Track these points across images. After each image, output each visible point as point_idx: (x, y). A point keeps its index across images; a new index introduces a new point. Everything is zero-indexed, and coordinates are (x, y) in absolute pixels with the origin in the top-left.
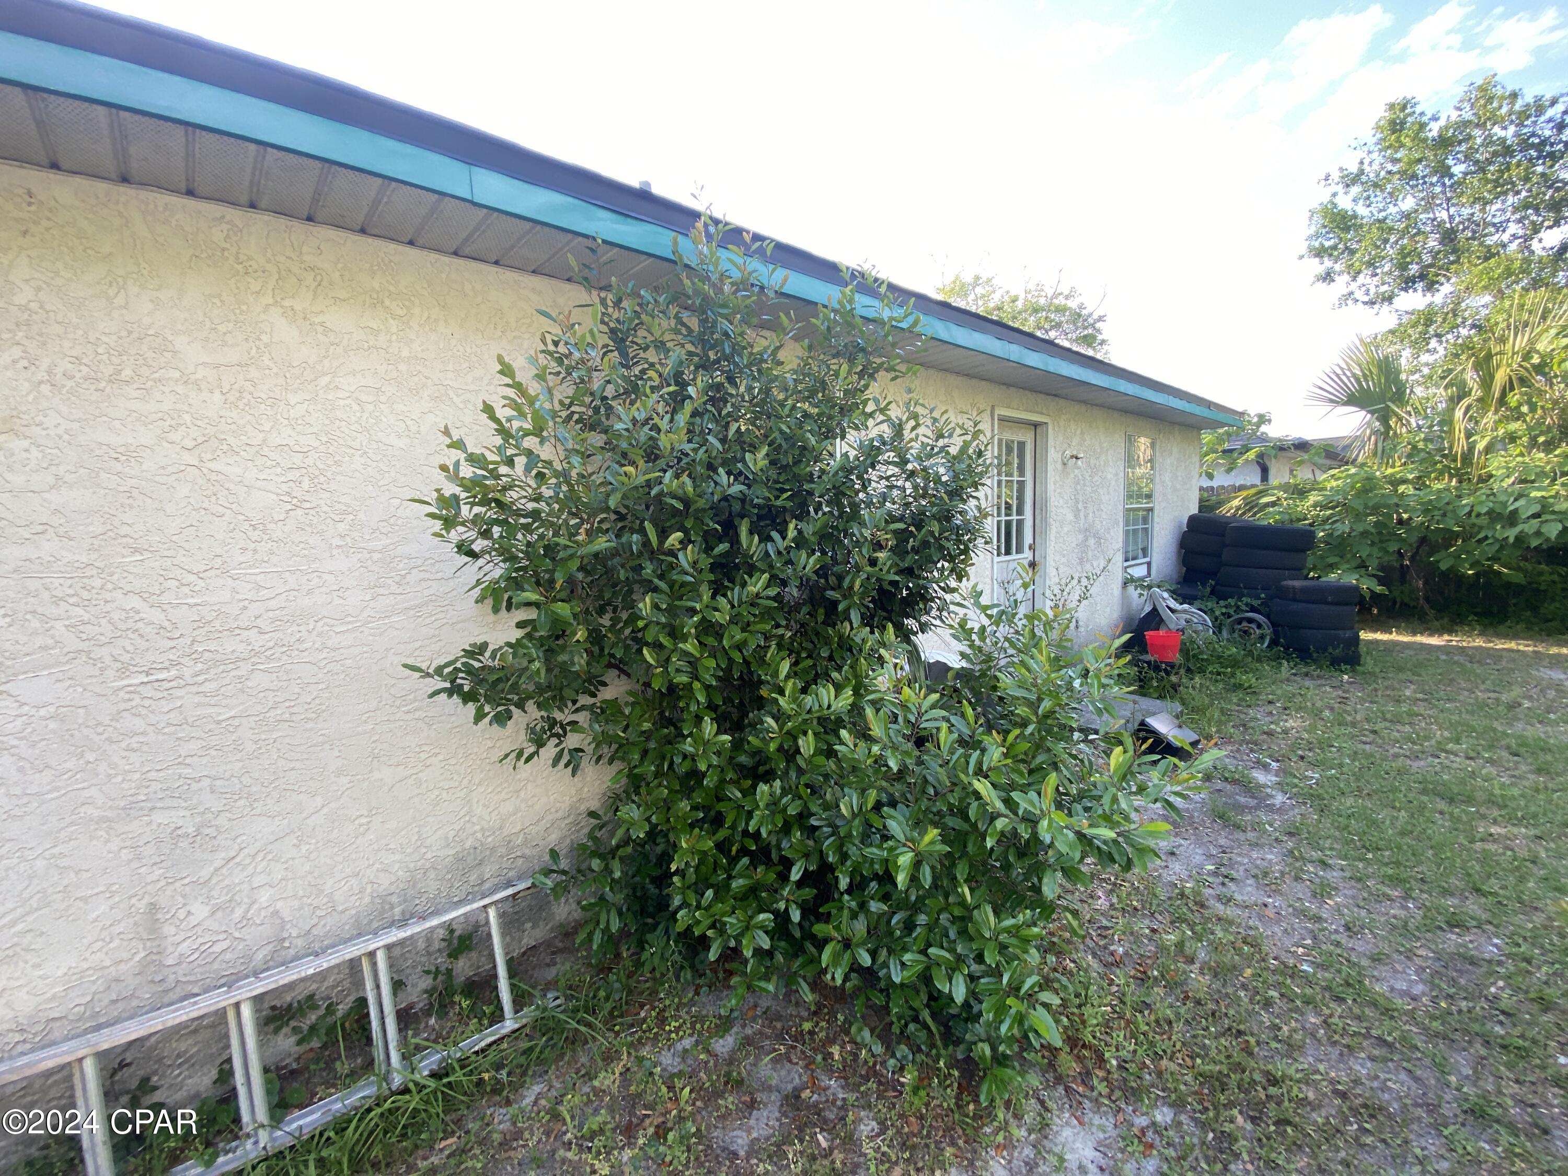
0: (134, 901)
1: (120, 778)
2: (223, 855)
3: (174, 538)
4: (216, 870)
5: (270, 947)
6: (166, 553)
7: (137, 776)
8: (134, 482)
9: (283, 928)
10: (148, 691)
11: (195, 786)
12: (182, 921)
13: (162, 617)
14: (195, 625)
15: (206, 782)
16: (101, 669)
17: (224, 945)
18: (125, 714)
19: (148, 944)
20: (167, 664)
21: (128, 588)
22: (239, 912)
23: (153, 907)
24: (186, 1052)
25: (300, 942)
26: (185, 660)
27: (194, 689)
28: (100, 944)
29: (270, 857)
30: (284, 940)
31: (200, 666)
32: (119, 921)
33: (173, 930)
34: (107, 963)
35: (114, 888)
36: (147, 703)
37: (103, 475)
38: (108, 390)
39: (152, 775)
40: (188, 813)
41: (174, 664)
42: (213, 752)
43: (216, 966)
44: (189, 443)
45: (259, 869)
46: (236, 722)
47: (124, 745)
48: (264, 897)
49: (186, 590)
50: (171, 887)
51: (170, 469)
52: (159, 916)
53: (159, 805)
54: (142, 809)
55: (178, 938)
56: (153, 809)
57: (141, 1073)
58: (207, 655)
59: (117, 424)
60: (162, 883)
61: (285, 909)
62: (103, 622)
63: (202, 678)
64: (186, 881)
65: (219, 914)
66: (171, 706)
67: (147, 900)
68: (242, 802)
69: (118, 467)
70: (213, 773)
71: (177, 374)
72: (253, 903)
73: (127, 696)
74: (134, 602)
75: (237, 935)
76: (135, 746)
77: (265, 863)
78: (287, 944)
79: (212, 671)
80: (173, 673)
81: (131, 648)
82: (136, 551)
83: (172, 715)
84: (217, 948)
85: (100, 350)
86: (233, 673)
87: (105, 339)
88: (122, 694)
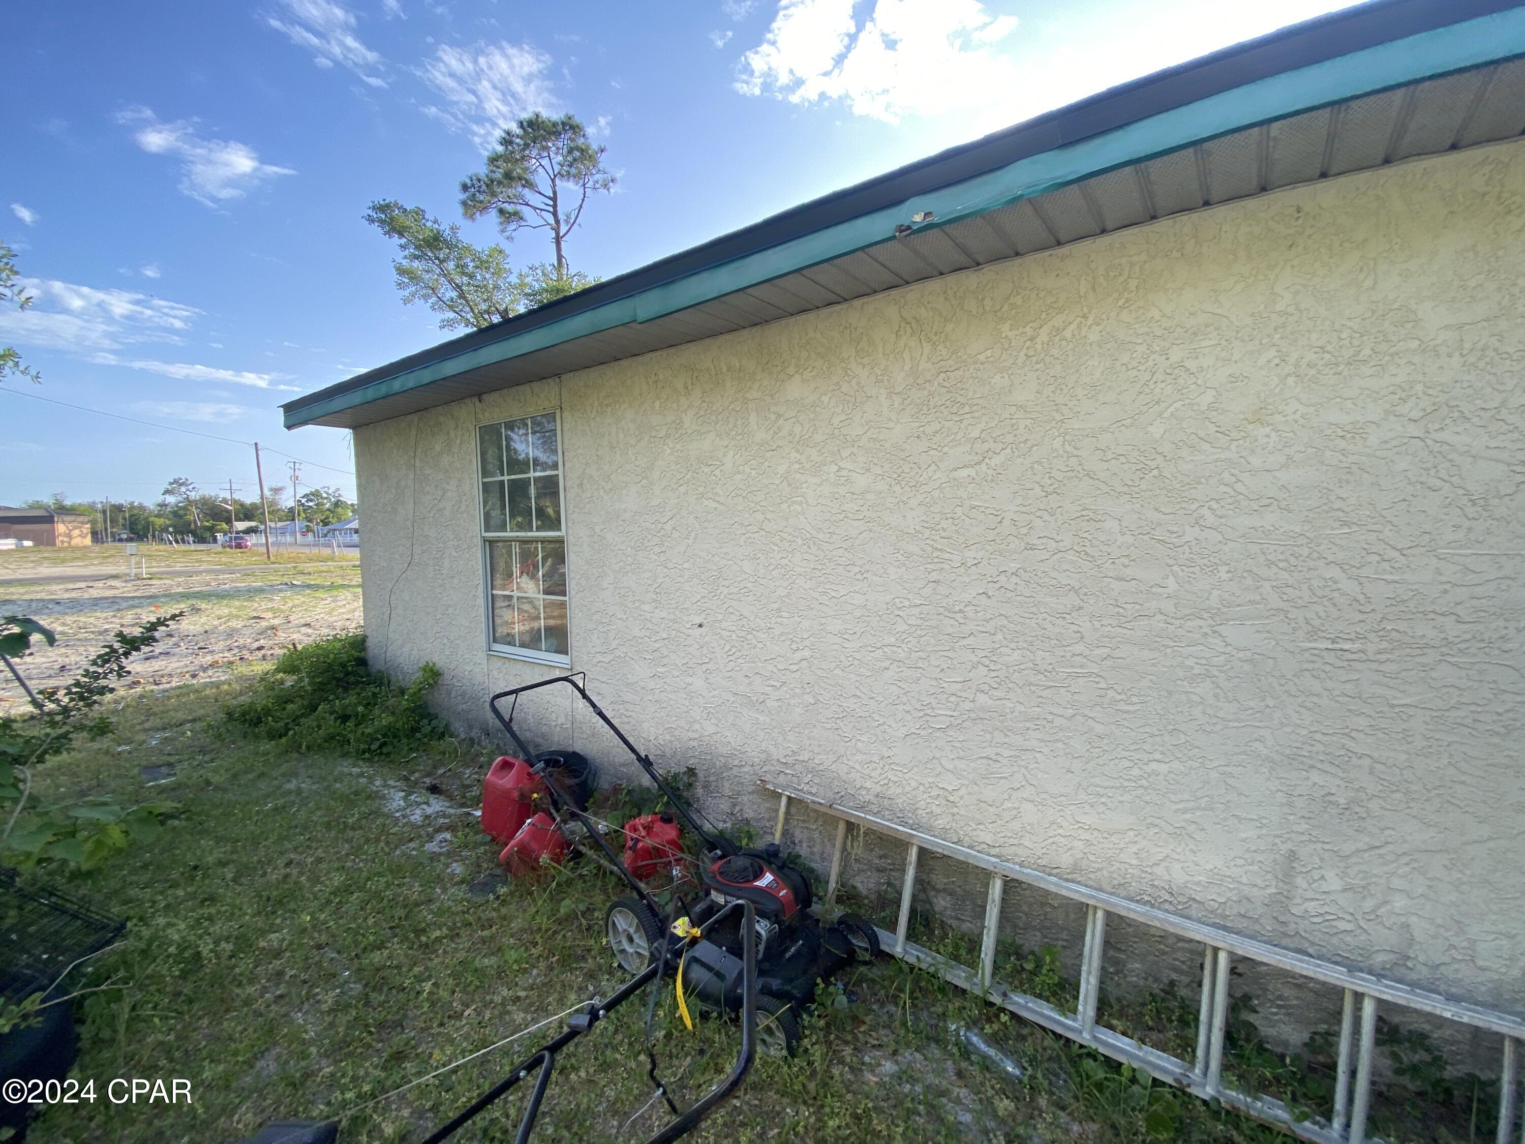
0: (1278, 841)
1: (1289, 729)
2: (1367, 840)
3: (1384, 513)
4: (1358, 851)
5: (1392, 956)
6: (1374, 528)
7: (1305, 732)
8: (1352, 458)
9: (1410, 946)
10: (1330, 657)
11: (1354, 760)
12: (1315, 881)
13: (1358, 589)
14: (1389, 602)
15: (1367, 762)
16: (1294, 629)
17: (1349, 927)
18: (1306, 674)
19: (1281, 884)
20: (1353, 636)
21: (1331, 558)
22: (1369, 904)
23: (1292, 855)
24: (1287, 999)
25: (1425, 971)
26: (1371, 636)
27: (1375, 666)
28: (1242, 862)
29: (1415, 865)
30: (1408, 958)
31: (1384, 645)
32: (1263, 852)
33: (1305, 886)
34: (1244, 880)
35: (1264, 821)
36: (1328, 668)
37: (1328, 453)
38: (1346, 373)
39: (1318, 736)
40: (1343, 785)
41: (1359, 637)
42: (1381, 735)
43: (1335, 940)
44: (1416, 414)
45: (1400, 871)
46: (1411, 711)
47: (1300, 700)
48: (1399, 903)
49: (1386, 565)
50: (1313, 846)
51: (1394, 443)
52: (1294, 865)
53: (1319, 765)
54: (1302, 763)
55: (1310, 894)
56: (1312, 767)
57: (1246, 989)
58: (1394, 634)
59: (1349, 404)
60: (1306, 838)
61: (1420, 929)
62: (1304, 587)
63: (1384, 657)
64: (1327, 847)
65: (1350, 894)
66: (1350, 677)
67: (1289, 845)
68: (1398, 796)
69: (1343, 444)
70: (1375, 755)
71: (1415, 344)
72: (1386, 902)
73: (1312, 658)
74: (1335, 572)
75: (1362, 923)
76: (1308, 705)
77: (1407, 869)
78: (1410, 964)
79: (1397, 653)
80: (1357, 646)
81: (1322, 614)
82: (1345, 524)
83: (1348, 686)
84: (1342, 925)
85: (1343, 336)
86: (1418, 660)
87: (1350, 324)
88: (1307, 655)
